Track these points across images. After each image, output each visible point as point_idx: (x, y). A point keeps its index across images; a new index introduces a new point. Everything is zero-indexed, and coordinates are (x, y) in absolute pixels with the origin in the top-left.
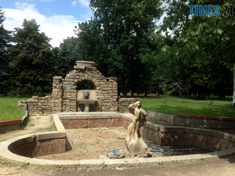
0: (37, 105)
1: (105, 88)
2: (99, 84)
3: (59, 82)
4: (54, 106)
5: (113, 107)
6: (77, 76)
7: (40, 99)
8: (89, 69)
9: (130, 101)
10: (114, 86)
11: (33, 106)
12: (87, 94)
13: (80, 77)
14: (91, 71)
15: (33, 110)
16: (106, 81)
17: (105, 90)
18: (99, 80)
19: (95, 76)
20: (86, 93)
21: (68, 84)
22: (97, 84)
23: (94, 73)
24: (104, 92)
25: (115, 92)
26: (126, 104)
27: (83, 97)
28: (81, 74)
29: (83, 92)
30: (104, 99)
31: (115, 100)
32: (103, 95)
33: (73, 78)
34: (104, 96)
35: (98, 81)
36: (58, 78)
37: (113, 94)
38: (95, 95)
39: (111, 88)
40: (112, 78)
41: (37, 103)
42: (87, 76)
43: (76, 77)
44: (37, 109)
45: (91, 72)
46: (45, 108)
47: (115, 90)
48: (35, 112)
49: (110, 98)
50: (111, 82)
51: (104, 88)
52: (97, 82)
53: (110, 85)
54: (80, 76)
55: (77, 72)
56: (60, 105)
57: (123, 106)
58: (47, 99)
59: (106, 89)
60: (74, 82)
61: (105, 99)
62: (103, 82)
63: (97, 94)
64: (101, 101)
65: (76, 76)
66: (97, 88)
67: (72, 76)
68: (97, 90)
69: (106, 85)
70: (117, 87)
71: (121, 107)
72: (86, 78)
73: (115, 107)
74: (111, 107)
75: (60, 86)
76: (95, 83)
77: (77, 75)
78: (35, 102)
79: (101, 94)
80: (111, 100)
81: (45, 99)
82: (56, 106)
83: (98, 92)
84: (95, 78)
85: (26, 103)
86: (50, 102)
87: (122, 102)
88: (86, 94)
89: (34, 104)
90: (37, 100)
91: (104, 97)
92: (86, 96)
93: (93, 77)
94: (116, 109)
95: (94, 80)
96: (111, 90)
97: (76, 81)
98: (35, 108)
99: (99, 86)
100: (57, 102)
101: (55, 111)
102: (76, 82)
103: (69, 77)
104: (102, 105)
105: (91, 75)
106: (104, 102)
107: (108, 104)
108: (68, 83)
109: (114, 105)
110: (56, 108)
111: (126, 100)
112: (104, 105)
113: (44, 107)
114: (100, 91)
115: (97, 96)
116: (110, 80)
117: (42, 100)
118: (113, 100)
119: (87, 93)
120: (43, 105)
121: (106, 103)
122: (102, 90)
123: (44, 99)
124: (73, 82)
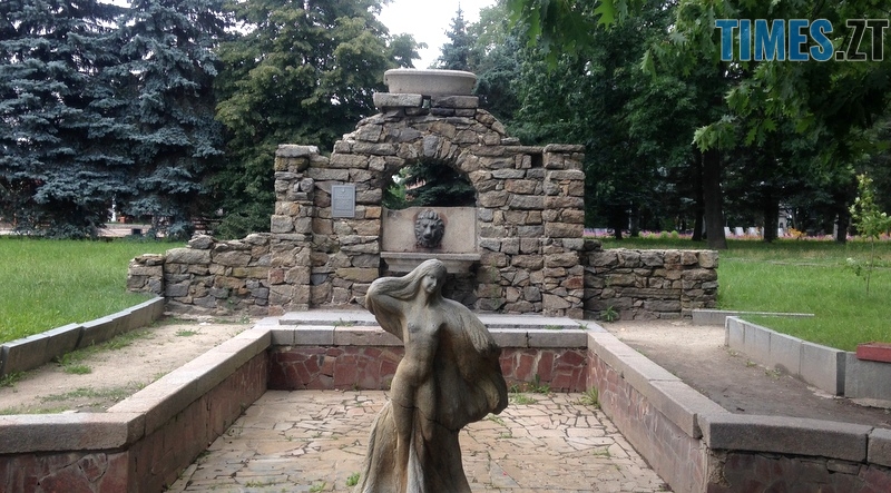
0: (208, 274)
1: (522, 198)
2: (492, 177)
3: (299, 171)
4: (274, 280)
5: (560, 291)
6: (385, 141)
7: (221, 250)
8: (442, 105)
9: (652, 264)
10: (565, 188)
11: (188, 278)
12: (432, 227)
13: (396, 148)
14: (452, 114)
15: (190, 297)
16: (527, 161)
17: (521, 209)
18: (493, 157)
19: (473, 140)
20: (425, 222)
21: (343, 181)
22: (482, 178)
23: (465, 124)
24: (514, 217)
25: (569, 219)
26: (630, 279)
27: (415, 240)
28: (402, 130)
29: (416, 217)
30: (516, 250)
31: (570, 256)
32: (514, 234)
33: (368, 154)
34: (515, 238)
35: (487, 162)
36: (295, 154)
37: (561, 225)
38: (472, 230)
39: (547, 200)
40: (557, 146)
41: (208, 265)
42: (432, 143)
43: (382, 147)
44: (207, 293)
45: (451, 122)
46: (243, 291)
47: (573, 207)
48: (201, 305)
49: (545, 248)
50: (550, 168)
51: (517, 200)
52: (479, 168)
53: (547, 185)
54: (396, 139)
55: (382, 124)
56: (304, 275)
57: (612, 286)
58: (250, 249)
59: (528, 201)
60: (374, 170)
61: (520, 253)
62: (513, 166)
63: (484, 225)
64: (502, 262)
65: (379, 141)
66: (483, 198)
67: (360, 140)
68: (482, 206)
69: (529, 184)
70: (581, 192)
71: (606, 291)
72: (428, 151)
73: (568, 290)
74: (547, 292)
75: (303, 188)
76: (472, 176)
77: (383, 137)
78: (197, 262)
79: (500, 228)
80: (549, 259)
81: (242, 250)
82: (284, 283)
83: (488, 218)
84: (473, 147)
85: (156, 264)
86: (262, 260)
87: (609, 266)
88: (426, 226)
89: (195, 269)
90: (208, 252)
91: (514, 244)
92: (428, 237)
93: (460, 145)
94: (574, 299)
95: (467, 161)
96: (551, 207)
97: (378, 164)
98: (200, 288)
99: (493, 188)
100: (287, 265)
101: (278, 303)
102: (381, 168)
103: (346, 149)
104: (504, 282)
105: (450, 134)
106: (517, 266)
107: (537, 277)
108: (343, 174)
109: (566, 282)
110: (287, 290)
111: (630, 259)
112: (516, 282)
113: (235, 284)
114: (498, 215)
115: (484, 235)
116: (548, 159)
117: (227, 255)
118: (560, 257)
119: (433, 223)
120: (231, 274)
121: (523, 274)
122: (506, 208)
123: (238, 249)
124: (367, 168)
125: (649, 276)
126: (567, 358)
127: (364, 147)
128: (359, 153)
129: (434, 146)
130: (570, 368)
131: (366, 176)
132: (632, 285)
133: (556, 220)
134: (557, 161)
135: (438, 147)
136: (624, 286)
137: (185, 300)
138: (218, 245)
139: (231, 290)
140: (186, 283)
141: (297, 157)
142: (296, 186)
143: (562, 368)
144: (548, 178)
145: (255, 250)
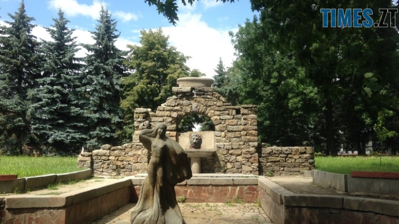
0: (109, 160)
1: (233, 127)
2: (220, 119)
3: (143, 118)
4: (134, 161)
5: (249, 163)
6: (177, 106)
7: (114, 150)
8: (200, 91)
9: (287, 152)
10: (249, 122)
11: (101, 162)
12: (197, 139)
13: (182, 108)
14: (204, 94)
15: (101, 169)
16: (234, 112)
17: (232, 131)
18: (220, 111)
19: (212, 104)
21: (161, 122)
22: (216, 119)
23: (209, 98)
24: (229, 135)
25: (252, 135)
26: (278, 159)
27: (190, 145)
28: (185, 102)
29: (190, 136)
30: (230, 147)
31: (252, 149)
32: (230, 141)
33: (171, 111)
34: (230, 143)
35: (218, 113)
36: (142, 111)
37: (248, 137)
38: (213, 140)
39: (242, 127)
40: (245, 106)
41: (109, 156)
42: (196, 106)
43: (176, 108)
44: (108, 168)
45: (203, 98)
46: (122, 166)
47: (253, 130)
48: (106, 172)
49: (242, 146)
50: (243, 114)
51: (230, 128)
52: (215, 115)
53: (243, 121)
54: (182, 105)
55: (176, 99)
56: (146, 159)
57: (271, 162)
58: (125, 149)
59: (235, 128)
60: (173, 117)
61: (232, 149)
62: (229, 114)
63: (217, 138)
64: (225, 152)
65: (175, 106)
66: (217, 127)
67: (167, 106)
68: (217, 131)
69: (235, 121)
70: (256, 124)
71: (268, 164)
72: (194, 109)
73: (252, 163)
74: (243, 164)
75: (145, 125)
76: (212, 118)
77: (176, 104)
78: (104, 155)
79: (224, 139)
80: (244, 151)
81: (122, 150)
82: (138, 162)
83: (219, 135)
84: (212, 107)
85: (89, 156)
86: (130, 154)
87: (269, 154)
88: (194, 139)
89: (104, 158)
90: (108, 151)
91: (229, 145)
92: (195, 143)
93: (207, 106)
94: (255, 167)
95: (210, 112)
96: (244, 130)
97: (175, 115)
98: (105, 166)
99: (221, 123)
100: (139, 155)
101: (136, 170)
102: (176, 116)
103: (162, 109)
104: (226, 161)
105: (203, 102)
106: (231, 154)
107: (239, 158)
108: (161, 119)
109: (251, 160)
110: (139, 165)
111: (277, 151)
112: (231, 160)
113: (119, 163)
114: (223, 134)
115: (217, 142)
116: (242, 111)
117: (116, 152)
118: (248, 150)
119: (197, 137)
120: (118, 160)
121: (234, 157)
122: (226, 131)
123: (120, 150)
124: (170, 116)
125: (286, 157)
126: (249, 189)
127: (169, 108)
128: (167, 111)
129: (197, 107)
130: (251, 193)
131: (170, 119)
132: (279, 161)
133: (246, 135)
134: (246, 111)
135: (198, 107)
136: (275, 162)
137: (100, 170)
138: (112, 148)
139: (117, 166)
140: (100, 163)
141: (143, 113)
142: (142, 124)
143: (248, 193)
144: (242, 118)
145: (127, 150)
